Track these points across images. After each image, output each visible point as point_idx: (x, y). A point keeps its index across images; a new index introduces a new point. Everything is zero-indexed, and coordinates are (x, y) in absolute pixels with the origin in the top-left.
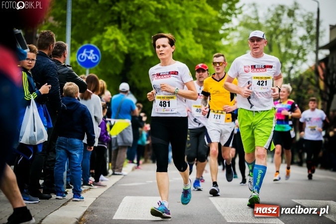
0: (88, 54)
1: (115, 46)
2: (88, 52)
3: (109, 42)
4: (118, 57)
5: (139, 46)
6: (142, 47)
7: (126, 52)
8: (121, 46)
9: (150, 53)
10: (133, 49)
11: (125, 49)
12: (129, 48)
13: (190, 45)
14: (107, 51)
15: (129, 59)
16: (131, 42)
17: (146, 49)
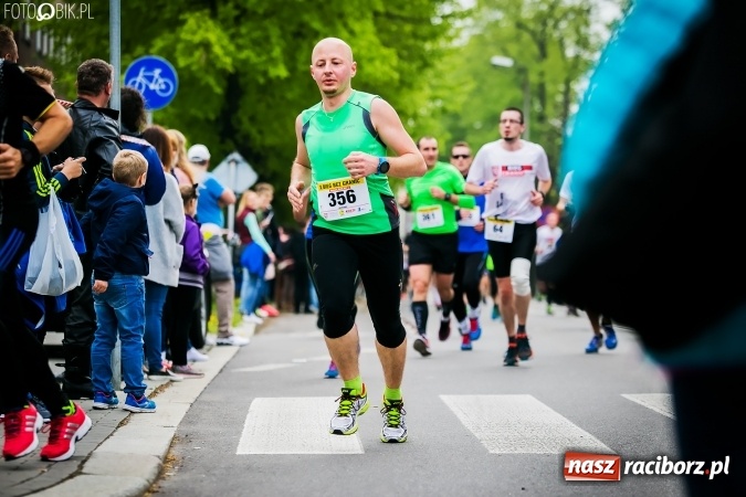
0: (150, 79)
1: (204, 57)
2: (149, 74)
3: (190, 49)
4: (211, 80)
5: (259, 55)
6: (264, 58)
7: (230, 69)
8: (217, 57)
9: (281, 71)
10: (245, 62)
11: (227, 62)
12: (235, 59)
13: (369, 50)
14: (188, 67)
15: (235, 84)
16: (240, 48)
17: (272, 61)
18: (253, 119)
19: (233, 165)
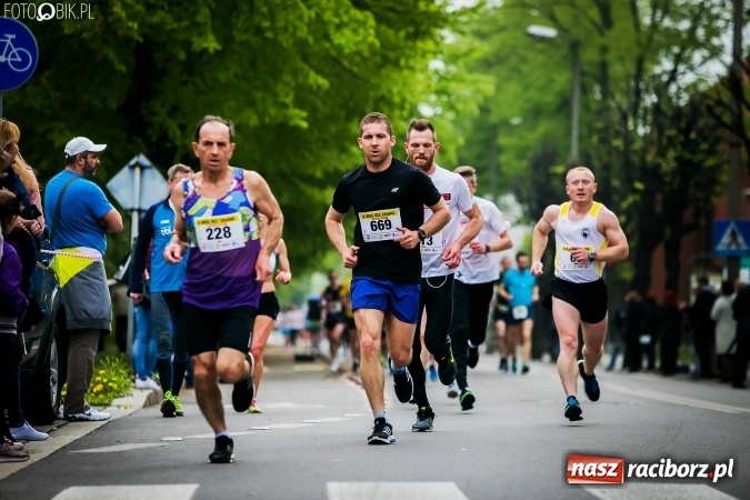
5: (178, 19)
6: (185, 23)
8: (118, 20)
9: (210, 43)
10: (159, 28)
11: (133, 29)
13: (336, 14)
16: (151, 8)
17: (197, 28)
18: (174, 110)
19: (137, 170)
